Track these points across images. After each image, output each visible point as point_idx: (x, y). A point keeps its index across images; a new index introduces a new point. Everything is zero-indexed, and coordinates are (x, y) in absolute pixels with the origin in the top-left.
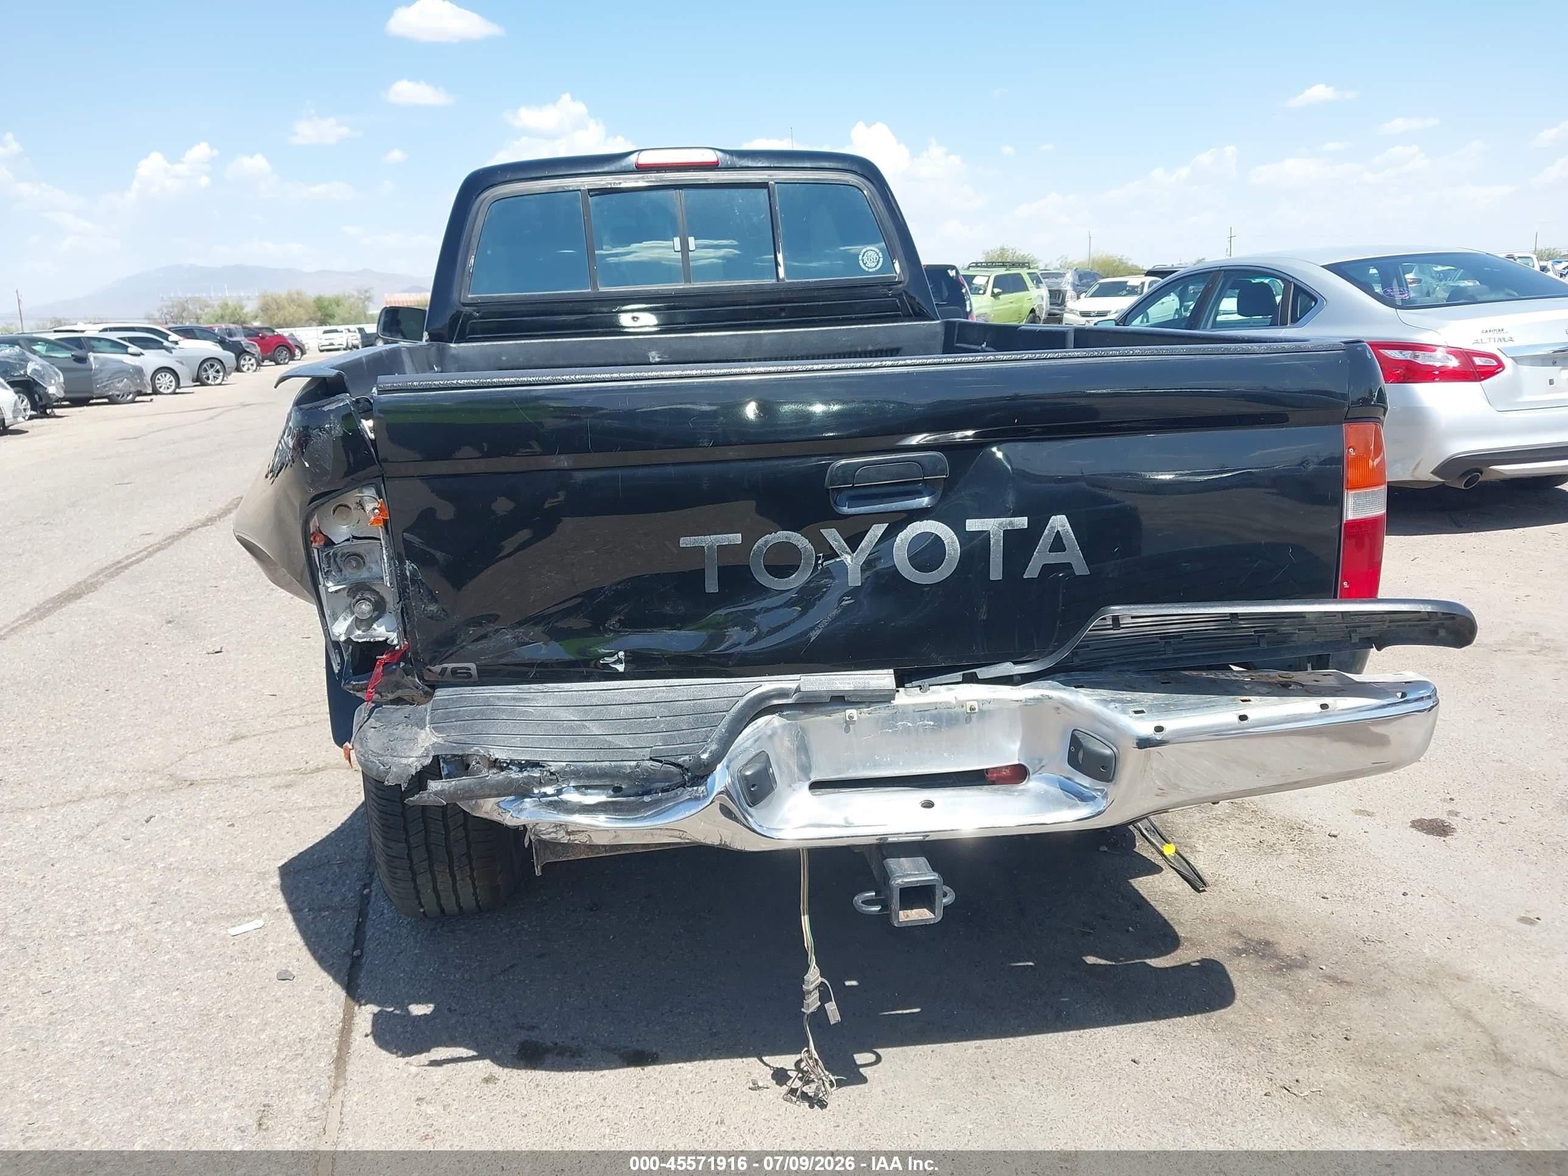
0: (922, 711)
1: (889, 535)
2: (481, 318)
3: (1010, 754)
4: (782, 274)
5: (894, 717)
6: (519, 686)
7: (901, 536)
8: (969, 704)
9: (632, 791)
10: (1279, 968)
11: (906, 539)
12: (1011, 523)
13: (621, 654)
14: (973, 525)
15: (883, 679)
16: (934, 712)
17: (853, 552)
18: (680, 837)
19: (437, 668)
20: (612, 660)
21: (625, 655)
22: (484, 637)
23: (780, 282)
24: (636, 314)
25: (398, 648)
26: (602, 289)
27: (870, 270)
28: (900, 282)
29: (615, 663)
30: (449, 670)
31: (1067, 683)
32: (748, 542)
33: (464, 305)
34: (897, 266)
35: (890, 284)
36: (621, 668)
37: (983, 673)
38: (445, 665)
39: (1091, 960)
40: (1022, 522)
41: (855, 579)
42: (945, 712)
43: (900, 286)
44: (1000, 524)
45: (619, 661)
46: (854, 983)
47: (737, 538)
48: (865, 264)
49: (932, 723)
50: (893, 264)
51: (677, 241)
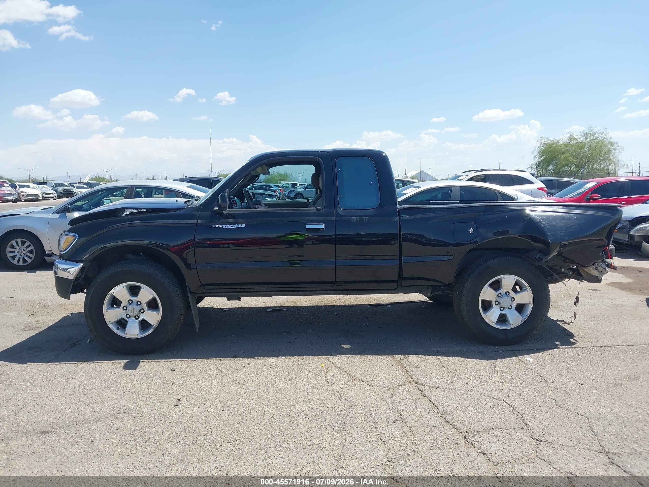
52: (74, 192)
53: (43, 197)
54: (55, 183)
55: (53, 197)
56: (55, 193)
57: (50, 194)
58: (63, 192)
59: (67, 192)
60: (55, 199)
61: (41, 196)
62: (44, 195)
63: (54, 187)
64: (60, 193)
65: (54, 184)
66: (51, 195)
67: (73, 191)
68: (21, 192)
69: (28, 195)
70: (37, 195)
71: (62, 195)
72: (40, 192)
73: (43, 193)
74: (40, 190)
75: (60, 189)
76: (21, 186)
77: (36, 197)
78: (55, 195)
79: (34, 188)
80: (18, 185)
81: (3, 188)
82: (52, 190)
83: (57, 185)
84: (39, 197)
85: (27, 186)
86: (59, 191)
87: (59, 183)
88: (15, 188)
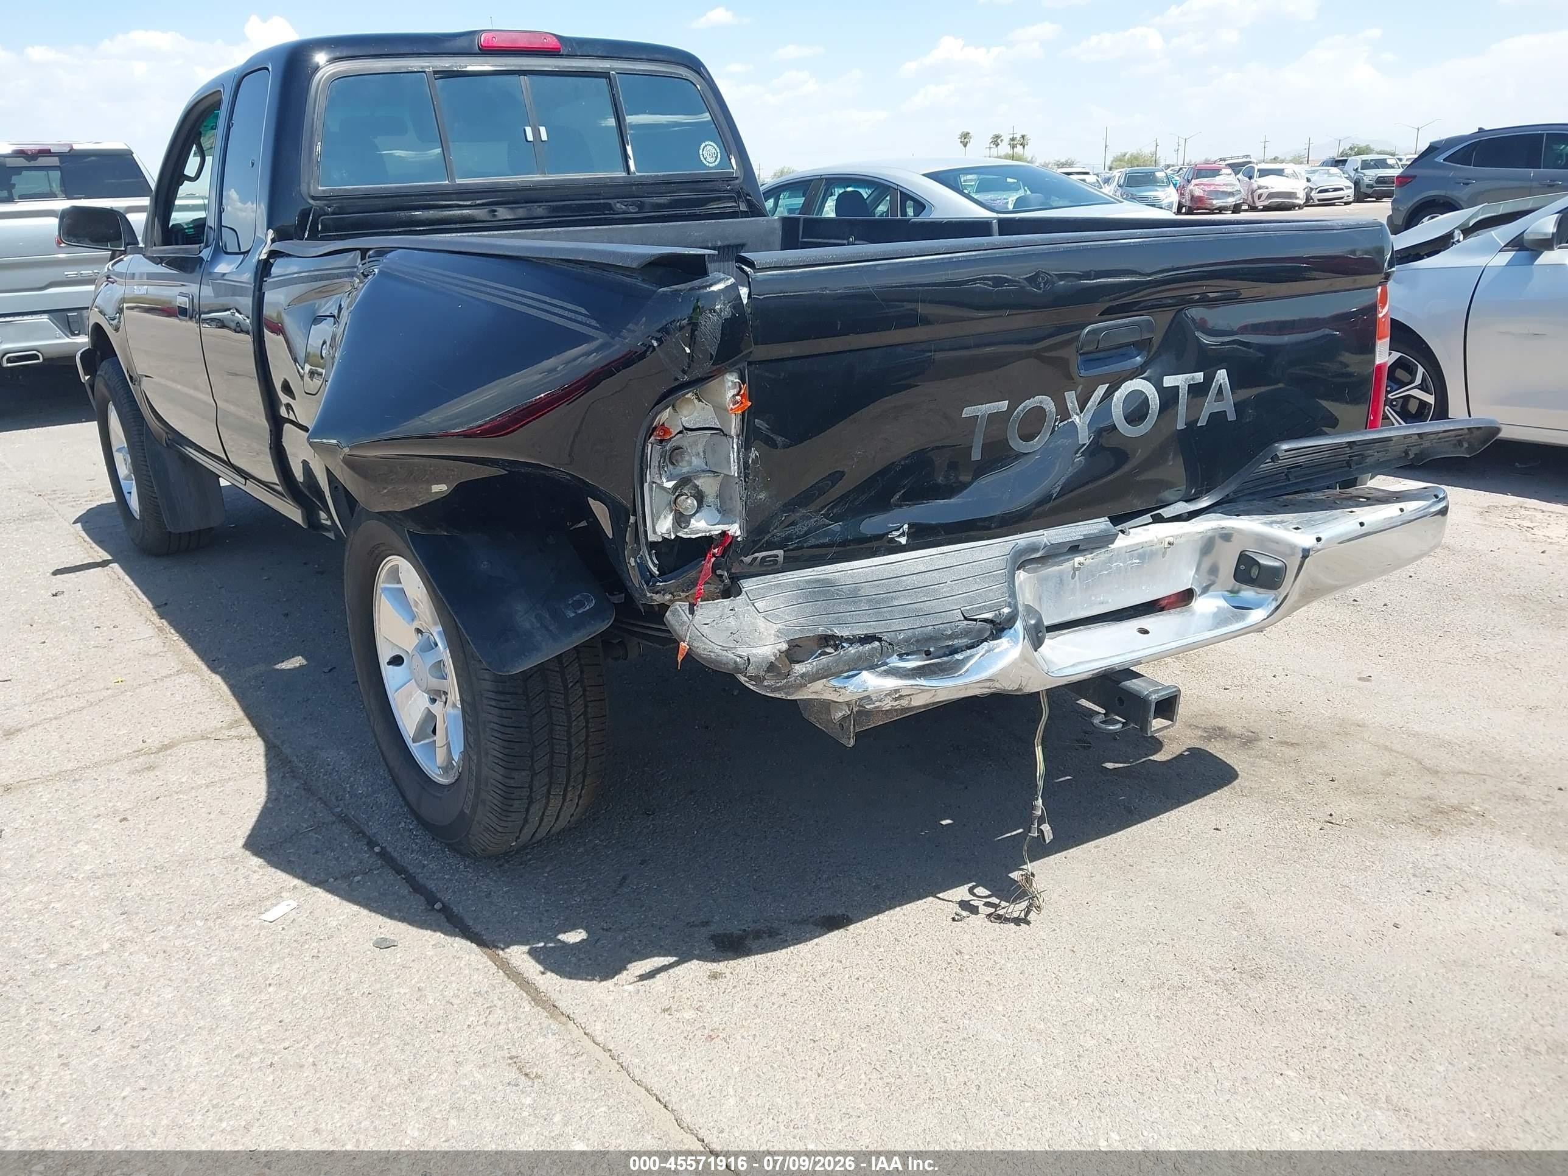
0: (1131, 551)
1: (1109, 394)
2: (333, 214)
3: (1186, 579)
4: (632, 168)
5: (1110, 560)
6: (815, 569)
7: (1117, 394)
8: (1167, 540)
9: (941, 652)
10: (1245, 744)
11: (1121, 397)
12: (1193, 378)
13: (906, 526)
14: (1169, 381)
15: (1100, 525)
16: (1140, 551)
17: (1081, 412)
18: (989, 688)
19: (748, 559)
20: (898, 533)
21: (909, 528)
22: (793, 524)
23: (631, 175)
24: (494, 208)
25: (739, 539)
26: (459, 181)
27: (711, 165)
28: (737, 178)
29: (899, 536)
30: (759, 559)
31: (1229, 513)
32: (1011, 408)
33: (314, 198)
34: (733, 161)
35: (729, 179)
36: (903, 540)
37: (1166, 512)
38: (756, 555)
39: (1110, 765)
40: (1199, 377)
41: (1084, 437)
42: (1148, 549)
43: (737, 182)
44: (1186, 379)
45: (903, 534)
46: (949, 821)
47: (1003, 405)
48: (705, 159)
49: (1138, 561)
50: (730, 160)
51: (529, 130)
53: (1308, 198)
54: (1363, 161)
55: (1342, 198)
56: (1352, 188)
57: (1336, 190)
58: (1375, 185)
59: (1385, 183)
60: (1346, 204)
61: (1302, 195)
62: (1313, 194)
63: (1359, 170)
64: (1369, 186)
65: (1360, 164)
66: (1338, 193)
68: (1259, 188)
69: (1271, 195)
70: (1292, 195)
71: (1369, 191)
72: (1309, 184)
73: (1312, 189)
74: (1308, 180)
75: (1370, 175)
76: (1263, 173)
77: (1290, 198)
78: (1351, 192)
79: (1295, 175)
80: (1259, 170)
81: (1218, 178)
82: (1349, 178)
83: (1366, 165)
84: (1297, 198)
85: (1279, 172)
86: (1367, 180)
87: (1372, 160)
88: (1250, 178)
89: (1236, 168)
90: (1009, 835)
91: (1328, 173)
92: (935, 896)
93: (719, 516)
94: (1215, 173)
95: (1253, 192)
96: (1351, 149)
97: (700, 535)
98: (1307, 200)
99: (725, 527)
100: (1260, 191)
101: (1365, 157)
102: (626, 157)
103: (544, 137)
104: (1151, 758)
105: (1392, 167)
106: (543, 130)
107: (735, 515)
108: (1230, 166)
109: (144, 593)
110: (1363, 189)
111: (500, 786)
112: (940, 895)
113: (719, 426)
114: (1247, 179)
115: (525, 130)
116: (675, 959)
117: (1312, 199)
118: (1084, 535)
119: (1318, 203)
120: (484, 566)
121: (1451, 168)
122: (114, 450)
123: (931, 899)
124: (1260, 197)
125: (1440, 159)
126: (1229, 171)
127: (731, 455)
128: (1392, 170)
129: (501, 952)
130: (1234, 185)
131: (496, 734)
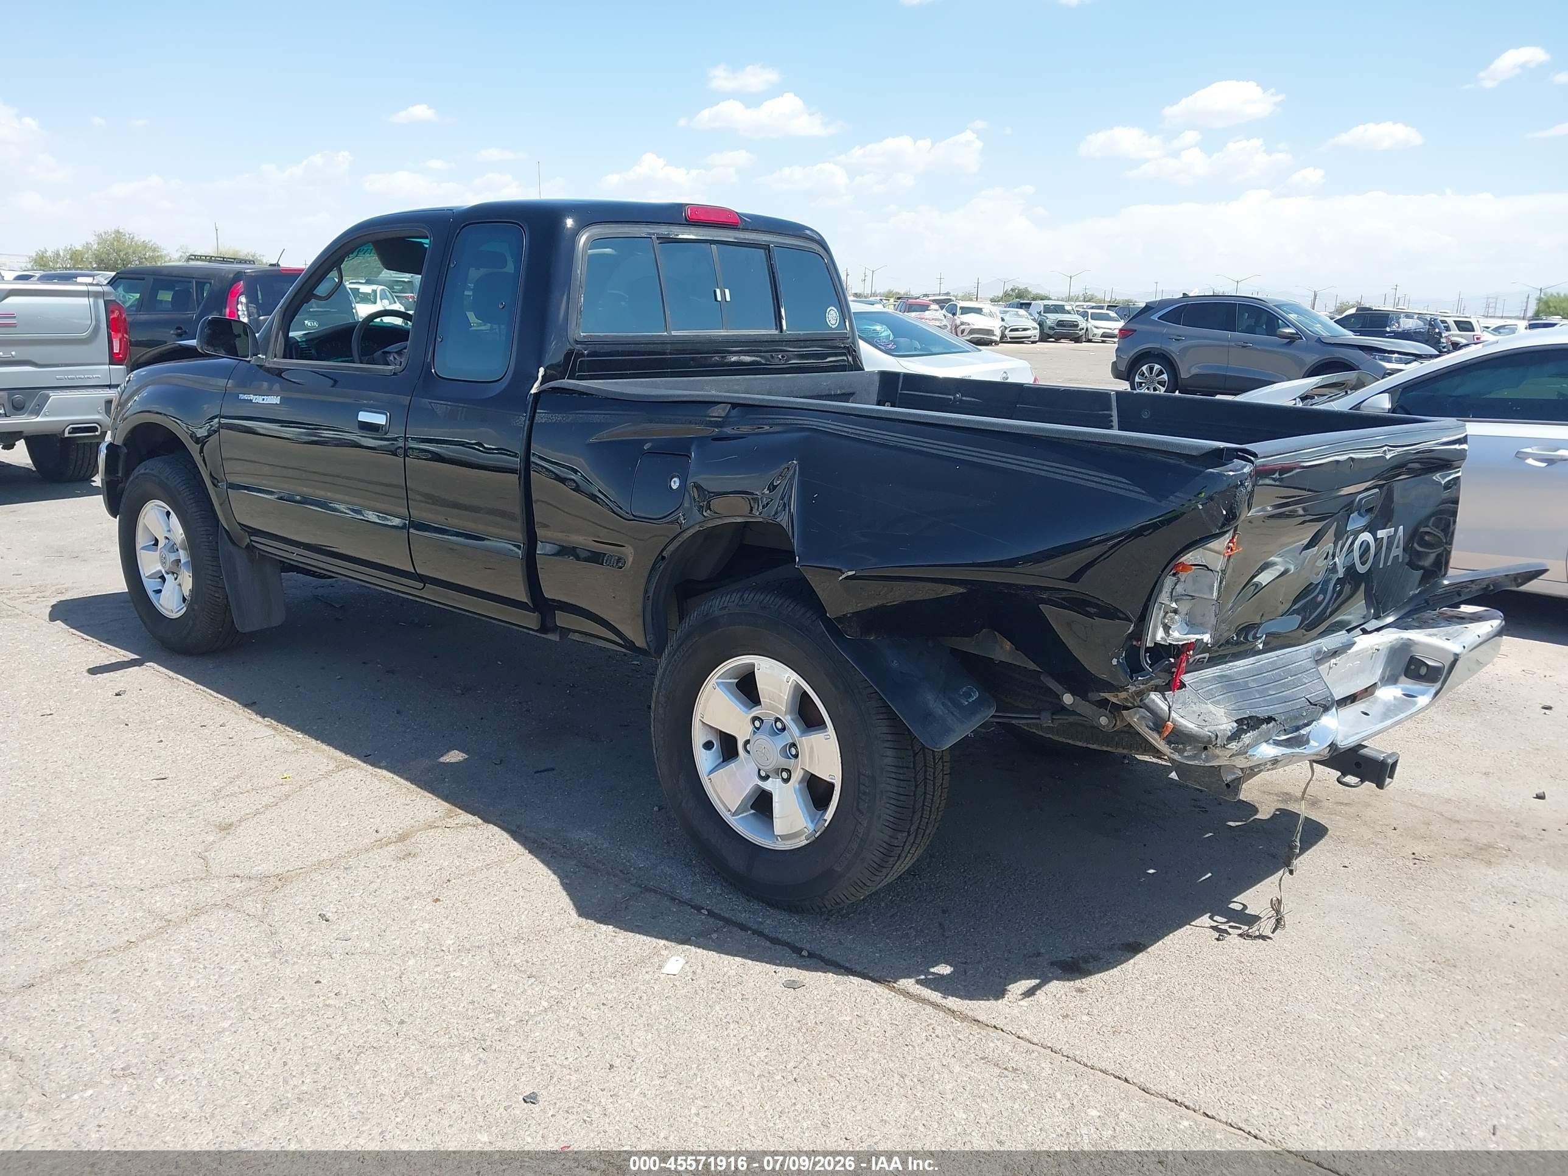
1: (1353, 543)
4: (785, 327)
8: (1375, 647)
11: (1358, 544)
12: (1389, 532)
14: (1379, 534)
17: (1340, 556)
19: (1192, 660)
20: (1260, 641)
21: (1265, 637)
23: (784, 333)
26: (674, 333)
28: (848, 338)
29: (1260, 643)
33: (577, 342)
34: (847, 323)
35: (844, 338)
36: (1261, 647)
37: (1368, 627)
38: (1196, 656)
40: (1392, 531)
43: (849, 341)
44: (1387, 533)
45: (1262, 642)
46: (1153, 871)
49: (1359, 662)
50: (845, 322)
51: (718, 291)
52: (1080, 327)
53: (1003, 336)
54: (1045, 305)
55: (1030, 337)
56: (1035, 329)
57: (1025, 330)
58: (1056, 327)
59: (1065, 326)
60: (1033, 342)
61: (998, 333)
62: (1007, 332)
63: (1042, 313)
64: (1051, 328)
65: (1042, 308)
66: (1028, 333)
67: (1077, 326)
68: (962, 324)
69: (972, 331)
70: (990, 332)
71: (1052, 332)
72: (1003, 323)
73: (1006, 328)
74: (1003, 320)
75: (1052, 318)
76: (966, 311)
77: (988, 335)
78: (1037, 332)
79: (991, 315)
80: (961, 308)
81: (927, 313)
82: (1034, 320)
83: (1048, 309)
84: (994, 335)
85: (979, 311)
86: (1049, 323)
87: (1052, 305)
88: (954, 314)
89: (941, 303)
90: (1204, 878)
91: (1017, 314)
92: (1190, 925)
93: (1187, 629)
94: (924, 308)
95: (956, 327)
96: (1012, 290)
97: (1185, 642)
98: (1001, 338)
99: (1198, 637)
100: (963, 327)
101: (1046, 302)
102: (779, 318)
103: (728, 299)
104: (1256, 817)
105: (1069, 313)
106: (727, 291)
107: (1208, 628)
108: (935, 301)
109: (218, 692)
110: (1046, 330)
111: (884, 845)
112: (1193, 923)
113: (1205, 564)
114: (951, 315)
115: (715, 291)
116: (1038, 981)
117: (1006, 337)
118: (1342, 643)
119: (1009, 340)
120: (895, 664)
121: (1165, 325)
122: (138, 547)
123: (1188, 926)
124: (963, 331)
125: (1155, 317)
126: (936, 307)
127: (1215, 585)
128: (1069, 315)
129: (895, 985)
130: (942, 320)
131: (892, 801)
